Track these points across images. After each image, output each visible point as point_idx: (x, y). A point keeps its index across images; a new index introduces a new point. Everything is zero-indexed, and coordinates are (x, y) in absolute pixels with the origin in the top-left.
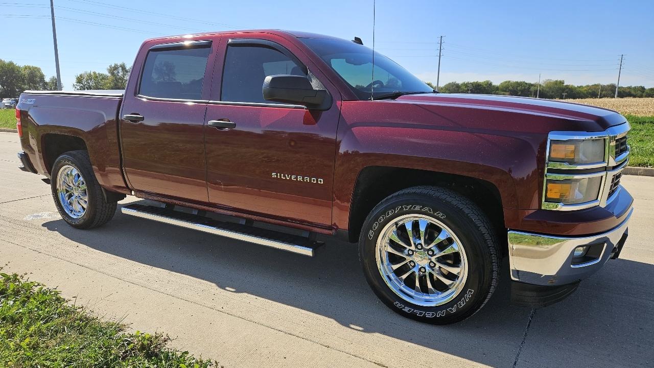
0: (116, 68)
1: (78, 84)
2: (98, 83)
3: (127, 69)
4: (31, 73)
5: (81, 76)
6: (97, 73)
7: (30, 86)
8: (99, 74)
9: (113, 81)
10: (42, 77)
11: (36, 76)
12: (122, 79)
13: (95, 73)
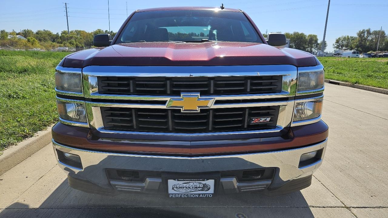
0: (363, 32)
1: (336, 44)
2: (348, 43)
3: (371, 32)
4: (311, 38)
5: (339, 38)
6: (350, 36)
7: (309, 46)
8: (351, 37)
9: (359, 41)
10: (316, 41)
11: (313, 40)
12: (365, 39)
13: (348, 36)
